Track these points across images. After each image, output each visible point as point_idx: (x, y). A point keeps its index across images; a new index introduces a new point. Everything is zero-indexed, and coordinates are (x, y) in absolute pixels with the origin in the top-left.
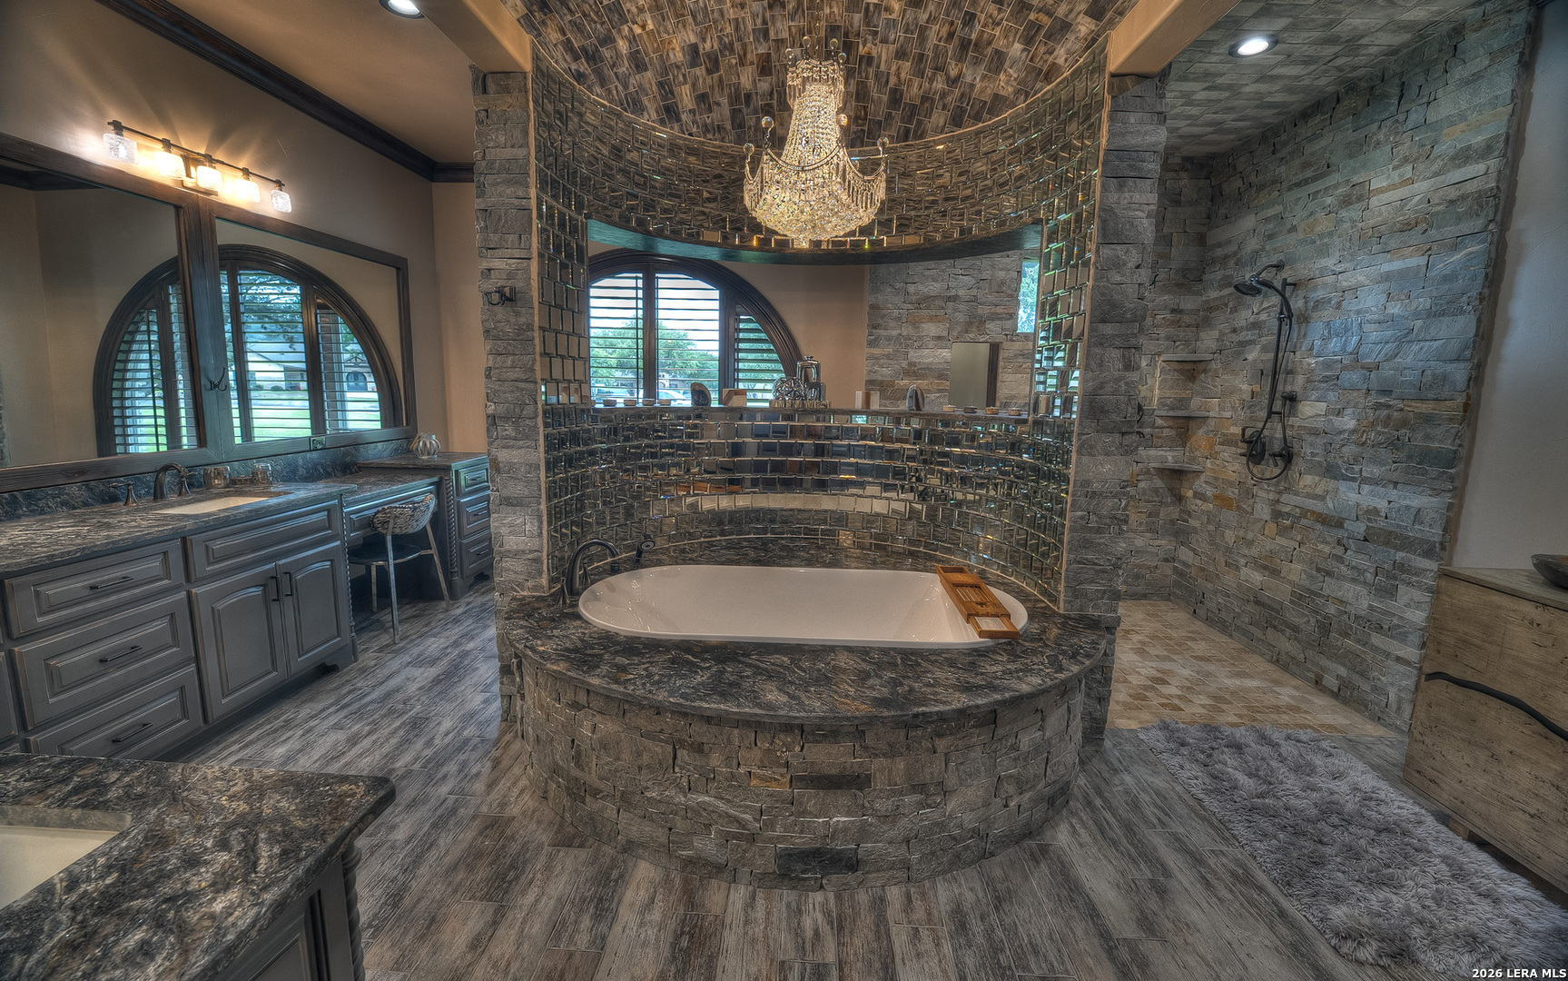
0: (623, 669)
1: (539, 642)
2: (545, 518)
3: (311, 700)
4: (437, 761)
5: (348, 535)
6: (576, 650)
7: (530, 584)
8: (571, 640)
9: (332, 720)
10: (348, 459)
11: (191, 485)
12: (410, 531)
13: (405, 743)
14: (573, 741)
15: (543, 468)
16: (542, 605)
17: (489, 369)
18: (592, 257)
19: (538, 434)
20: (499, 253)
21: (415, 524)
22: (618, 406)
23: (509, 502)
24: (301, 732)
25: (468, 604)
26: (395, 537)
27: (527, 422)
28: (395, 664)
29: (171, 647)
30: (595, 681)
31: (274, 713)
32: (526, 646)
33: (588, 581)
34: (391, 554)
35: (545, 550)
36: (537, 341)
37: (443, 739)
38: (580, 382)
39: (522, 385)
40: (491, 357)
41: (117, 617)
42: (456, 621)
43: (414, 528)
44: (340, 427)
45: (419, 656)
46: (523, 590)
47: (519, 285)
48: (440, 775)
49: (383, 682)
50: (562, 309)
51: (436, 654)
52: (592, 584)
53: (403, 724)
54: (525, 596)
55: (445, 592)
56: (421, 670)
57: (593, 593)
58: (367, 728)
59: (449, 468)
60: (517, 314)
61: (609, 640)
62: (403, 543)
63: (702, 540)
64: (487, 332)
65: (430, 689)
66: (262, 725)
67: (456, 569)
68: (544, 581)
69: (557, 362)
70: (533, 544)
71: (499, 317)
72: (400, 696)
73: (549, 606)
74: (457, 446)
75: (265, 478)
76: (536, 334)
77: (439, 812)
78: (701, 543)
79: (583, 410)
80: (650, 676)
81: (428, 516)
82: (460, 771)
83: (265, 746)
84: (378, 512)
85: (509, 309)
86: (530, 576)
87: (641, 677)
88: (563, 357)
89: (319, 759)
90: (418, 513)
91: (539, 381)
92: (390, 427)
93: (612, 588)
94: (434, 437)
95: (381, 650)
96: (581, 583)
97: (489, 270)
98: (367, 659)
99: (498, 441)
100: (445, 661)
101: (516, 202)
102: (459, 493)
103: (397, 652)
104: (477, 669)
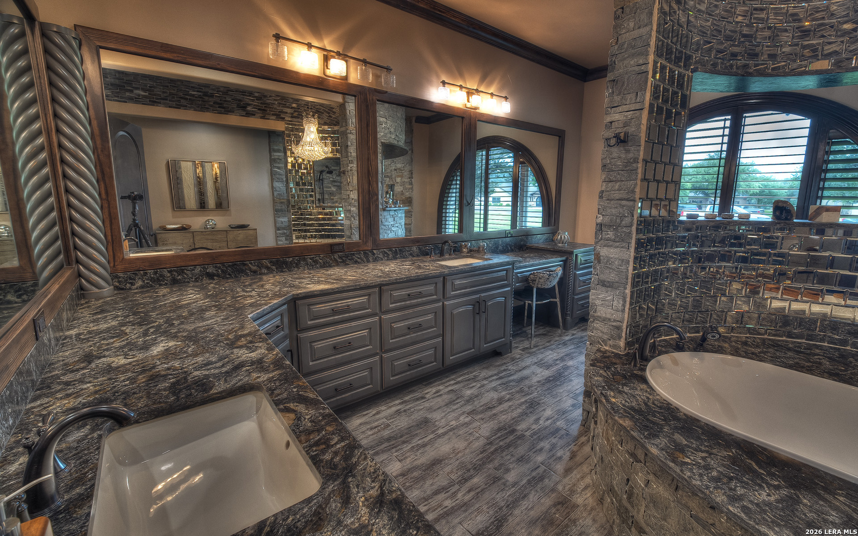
0: (681, 449)
1: (612, 394)
2: (628, 299)
3: (487, 368)
4: (540, 436)
5: (515, 285)
6: (639, 412)
7: (611, 342)
8: (637, 401)
9: (494, 384)
10: (522, 243)
11: (454, 251)
12: (546, 287)
13: (524, 414)
14: (628, 480)
15: (631, 263)
16: (618, 361)
17: (602, 192)
18: (692, 108)
19: (631, 238)
20: (620, 109)
21: (549, 283)
22: (699, 219)
23: (603, 284)
24: (479, 385)
25: (573, 335)
26: (538, 289)
27: (624, 229)
28: (529, 361)
29: (433, 327)
30: (654, 451)
31: (471, 369)
32: (602, 393)
33: (656, 351)
34: (534, 299)
35: (625, 322)
36: (640, 171)
37: (545, 422)
38: (670, 200)
39: (624, 203)
40: (604, 184)
41: (416, 309)
42: (565, 344)
43: (549, 285)
44: (523, 225)
45: (542, 360)
46: (606, 345)
47: (631, 130)
48: (539, 447)
49: (521, 370)
50: (663, 145)
51: (551, 362)
52: (659, 355)
53: (526, 401)
54: (606, 350)
55: (561, 324)
56: (541, 370)
57: (659, 362)
58: (508, 396)
59: (572, 253)
60: (628, 151)
61: (669, 411)
62: (542, 293)
63: (766, 336)
64: (604, 166)
65: (543, 384)
66: (465, 374)
67: (569, 313)
68: (622, 343)
69: (653, 185)
70: (617, 316)
71: (615, 155)
72: (527, 382)
73: (623, 364)
74: (579, 240)
75: (483, 250)
76: (640, 165)
77: (534, 474)
78: (764, 340)
79: (669, 222)
80: (707, 468)
81: (557, 280)
82: (551, 450)
83: (464, 387)
84: (531, 274)
85: (622, 148)
86: (612, 337)
87: (698, 465)
88: (658, 182)
89: (483, 405)
90: (551, 278)
91: (637, 199)
92: (546, 226)
93: (675, 362)
94: (567, 233)
95: (523, 350)
96: (650, 351)
97: (611, 123)
98: (516, 353)
99: (602, 241)
100: (555, 368)
101: (637, 69)
102: (576, 268)
103: (531, 354)
104: (571, 380)
